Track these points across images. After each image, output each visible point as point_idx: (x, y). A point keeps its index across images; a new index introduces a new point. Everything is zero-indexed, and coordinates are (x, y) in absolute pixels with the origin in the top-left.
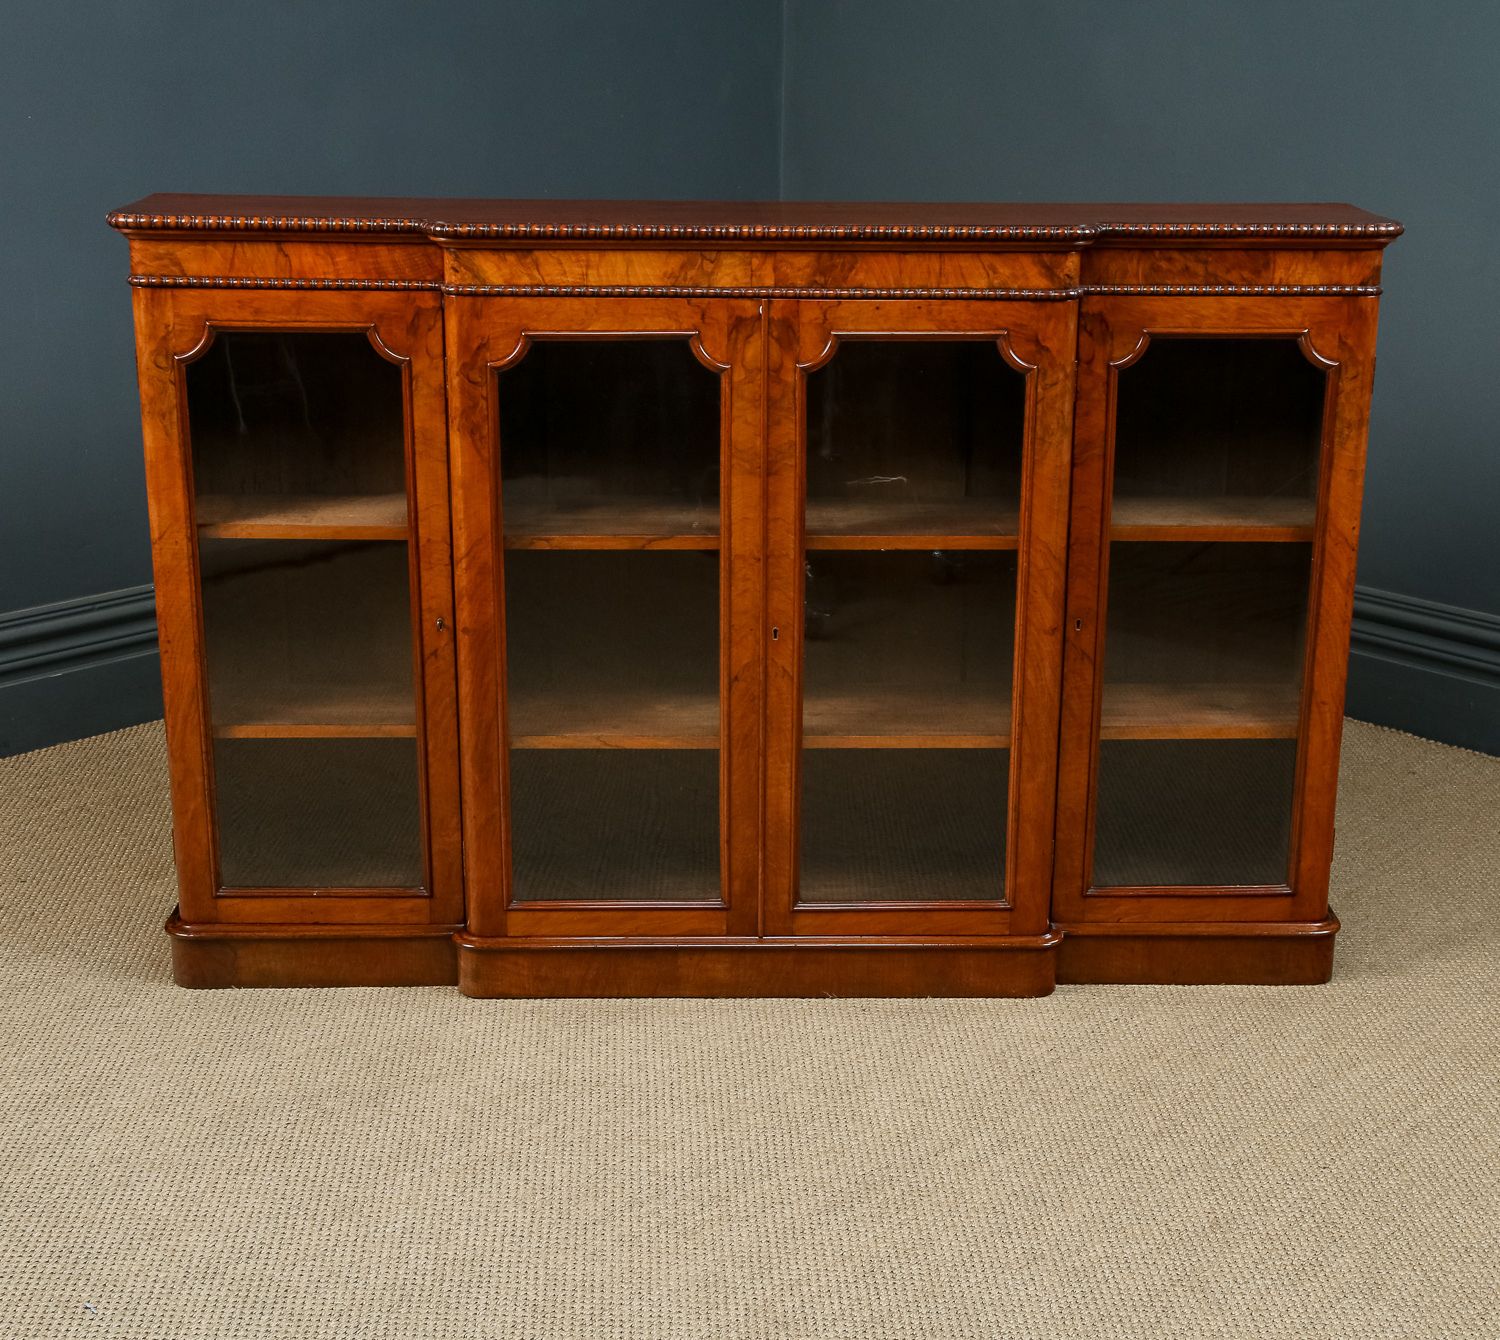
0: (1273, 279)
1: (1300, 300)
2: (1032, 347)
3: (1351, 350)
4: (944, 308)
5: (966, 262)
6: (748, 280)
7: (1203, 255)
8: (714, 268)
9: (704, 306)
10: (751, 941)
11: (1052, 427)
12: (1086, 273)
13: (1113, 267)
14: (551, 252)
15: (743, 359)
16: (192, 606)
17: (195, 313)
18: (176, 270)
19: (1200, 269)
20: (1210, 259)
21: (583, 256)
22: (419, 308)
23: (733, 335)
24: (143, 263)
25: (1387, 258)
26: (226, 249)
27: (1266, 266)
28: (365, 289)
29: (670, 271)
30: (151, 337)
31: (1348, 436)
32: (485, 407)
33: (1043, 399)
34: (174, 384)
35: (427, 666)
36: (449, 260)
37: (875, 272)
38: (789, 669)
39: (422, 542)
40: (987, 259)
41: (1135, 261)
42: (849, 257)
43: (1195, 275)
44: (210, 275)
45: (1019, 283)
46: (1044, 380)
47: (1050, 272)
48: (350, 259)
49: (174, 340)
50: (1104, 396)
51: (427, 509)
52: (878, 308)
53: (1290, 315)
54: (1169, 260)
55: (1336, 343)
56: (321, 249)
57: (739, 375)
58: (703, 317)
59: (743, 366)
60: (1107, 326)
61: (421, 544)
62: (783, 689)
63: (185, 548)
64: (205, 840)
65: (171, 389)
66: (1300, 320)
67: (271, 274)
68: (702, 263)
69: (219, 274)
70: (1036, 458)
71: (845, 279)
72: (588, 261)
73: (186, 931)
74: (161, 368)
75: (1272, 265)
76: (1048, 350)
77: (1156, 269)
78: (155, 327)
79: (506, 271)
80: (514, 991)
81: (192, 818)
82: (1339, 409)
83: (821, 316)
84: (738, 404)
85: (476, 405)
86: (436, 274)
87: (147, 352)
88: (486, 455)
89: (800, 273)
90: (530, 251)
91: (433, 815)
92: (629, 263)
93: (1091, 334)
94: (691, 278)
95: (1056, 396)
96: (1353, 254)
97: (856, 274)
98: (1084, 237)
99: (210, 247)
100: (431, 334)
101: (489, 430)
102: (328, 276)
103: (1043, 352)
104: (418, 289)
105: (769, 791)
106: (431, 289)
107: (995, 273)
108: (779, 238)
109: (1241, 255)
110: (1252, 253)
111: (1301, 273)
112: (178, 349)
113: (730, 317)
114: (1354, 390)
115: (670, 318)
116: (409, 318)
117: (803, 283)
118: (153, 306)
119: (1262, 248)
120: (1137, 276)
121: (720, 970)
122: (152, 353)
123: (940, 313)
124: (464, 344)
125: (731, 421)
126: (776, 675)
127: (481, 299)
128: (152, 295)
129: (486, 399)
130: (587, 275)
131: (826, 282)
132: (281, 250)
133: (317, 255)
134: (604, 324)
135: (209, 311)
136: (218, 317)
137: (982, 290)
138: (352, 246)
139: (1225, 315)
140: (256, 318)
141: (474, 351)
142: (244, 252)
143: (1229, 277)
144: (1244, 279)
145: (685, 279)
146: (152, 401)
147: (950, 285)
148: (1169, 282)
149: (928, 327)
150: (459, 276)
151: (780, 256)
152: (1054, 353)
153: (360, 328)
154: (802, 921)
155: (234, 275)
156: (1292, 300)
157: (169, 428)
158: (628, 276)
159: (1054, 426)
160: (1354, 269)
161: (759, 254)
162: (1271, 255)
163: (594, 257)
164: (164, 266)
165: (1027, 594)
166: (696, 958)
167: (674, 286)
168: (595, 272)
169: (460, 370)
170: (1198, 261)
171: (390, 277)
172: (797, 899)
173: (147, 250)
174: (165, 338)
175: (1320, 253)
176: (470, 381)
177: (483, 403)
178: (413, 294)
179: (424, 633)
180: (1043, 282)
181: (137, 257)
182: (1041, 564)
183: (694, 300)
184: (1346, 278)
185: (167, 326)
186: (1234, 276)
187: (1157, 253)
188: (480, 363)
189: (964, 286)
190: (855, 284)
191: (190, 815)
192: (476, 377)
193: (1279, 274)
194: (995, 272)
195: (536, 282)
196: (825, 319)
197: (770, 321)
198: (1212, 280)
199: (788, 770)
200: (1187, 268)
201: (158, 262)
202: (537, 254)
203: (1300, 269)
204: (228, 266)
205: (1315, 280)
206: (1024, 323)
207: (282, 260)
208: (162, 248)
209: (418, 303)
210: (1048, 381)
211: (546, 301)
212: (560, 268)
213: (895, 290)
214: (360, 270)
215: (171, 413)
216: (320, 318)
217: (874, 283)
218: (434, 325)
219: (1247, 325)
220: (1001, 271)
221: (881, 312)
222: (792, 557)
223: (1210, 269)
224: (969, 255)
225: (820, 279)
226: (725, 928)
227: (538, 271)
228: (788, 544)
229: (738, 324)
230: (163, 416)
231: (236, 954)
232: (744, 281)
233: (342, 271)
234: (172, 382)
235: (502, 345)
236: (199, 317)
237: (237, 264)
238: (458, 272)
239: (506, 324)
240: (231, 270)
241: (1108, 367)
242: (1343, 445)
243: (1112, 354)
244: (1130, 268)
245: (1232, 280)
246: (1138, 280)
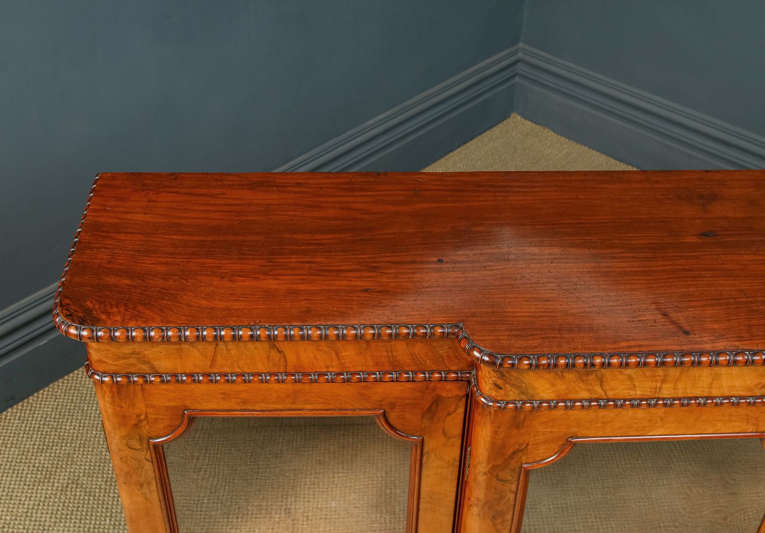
17: (172, 404)
18: (144, 368)
21: (660, 372)
22: (440, 395)
26: (206, 346)
28: (376, 381)
30: (121, 425)
34: (152, 462)
44: (188, 371)
49: (148, 427)
65: (149, 465)
67: (262, 368)
69: (198, 370)
74: (136, 450)
78: (124, 416)
79: (561, 387)
85: (502, 497)
87: (118, 436)
100: (449, 418)
102: (330, 369)
104: (440, 380)
112: (153, 434)
116: (426, 405)
118: (120, 399)
122: (123, 437)
124: (497, 450)
128: (118, 390)
129: (515, 493)
132: (273, 346)
133: (318, 350)
134: (667, 429)
135: (188, 403)
136: (199, 407)
140: (244, 407)
141: (507, 454)
142: (228, 350)
146: (127, 474)
150: (502, 392)
153: (368, 415)
155: (216, 371)
157: (148, 495)
158: (711, 388)
163: (674, 372)
164: (130, 366)
168: (672, 386)
169: (489, 470)
171: (406, 369)
173: (108, 350)
174: (137, 425)
176: (498, 479)
177: (511, 496)
178: (433, 384)
181: (96, 355)
185: (138, 415)
188: (513, 465)
192: (506, 476)
195: (596, 396)
201: (122, 361)
204: (209, 365)
207: (274, 353)
208: (127, 349)
209: (438, 392)
211: (603, 413)
212: (629, 382)
214: (371, 363)
216: (319, 406)
218: (455, 410)
227: (601, 385)
230: (141, 486)
233: (349, 365)
234: (147, 460)
235: (542, 450)
236: (176, 407)
237: (219, 359)
238: (501, 389)
239: (551, 432)
240: (212, 365)
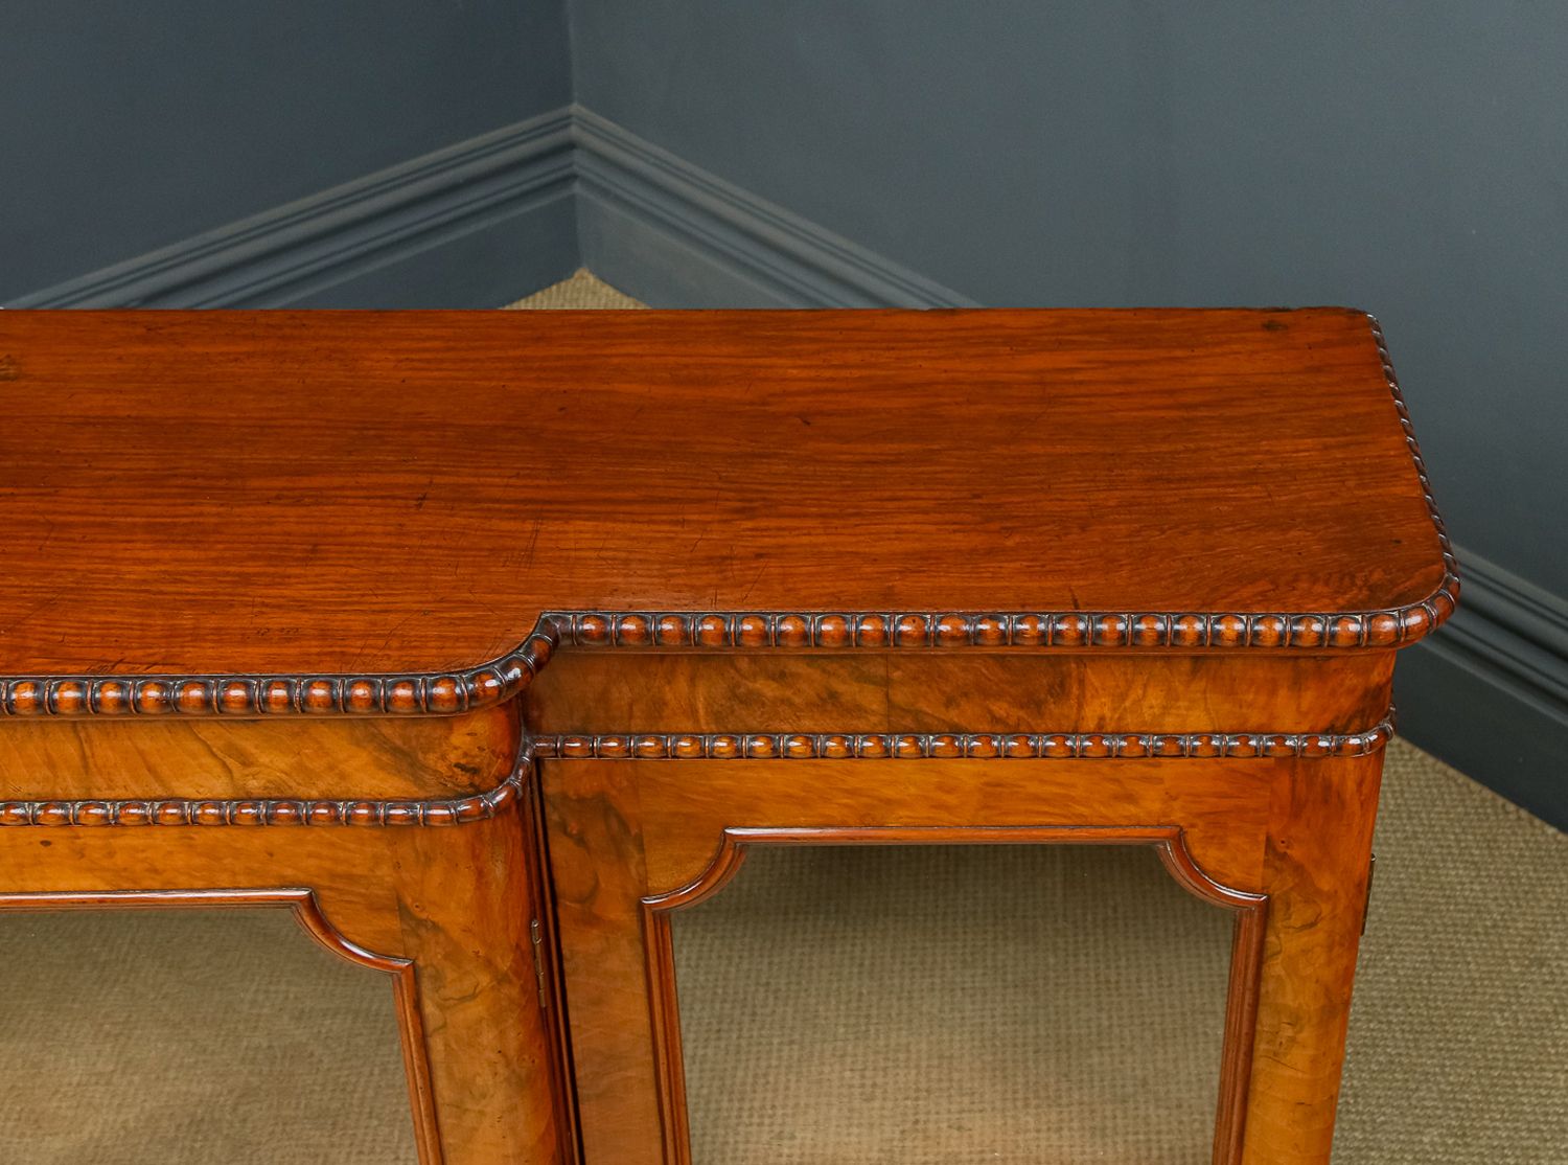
0: (1080, 718)
1: (1159, 765)
2: (393, 923)
3: (1298, 869)
4: (120, 844)
11: (479, 1082)
27: (1057, 689)
33: (445, 1025)
40: (215, 733)
41: (681, 684)
43: (858, 710)
45: (322, 785)
46: (438, 988)
47: (406, 761)
53: (1130, 798)
55: (1259, 855)
60: (624, 825)
75: (1075, 691)
76: (437, 928)
77: (740, 699)
93: (581, 841)
95: (478, 1021)
103: (422, 932)
107: (246, 764)
111: (1158, 706)
114: (1308, 951)
119: (1043, 655)
120: (692, 712)
123: (111, 854)
137: (218, 804)
139: (948, 799)
143: (954, 715)
144: (995, 720)
147: (123, 794)
148: (786, 727)
149: (85, 884)
156: (1136, 768)
159: (484, 1080)
160: (1309, 697)
162: (1071, 669)
180: (391, 783)
184: (1286, 721)
186: (968, 713)
189: (160, 792)
193: (1096, 711)
194: (246, 762)
200: (833, 696)
203: (1155, 697)
205: (1198, 720)
206: (358, 871)
210: (450, 991)
219: (1011, 820)
220: (264, 759)
241: (641, 908)
242: (1275, 1057)
243: (643, 881)
244: (669, 696)
245: (964, 723)
246: (697, 721)
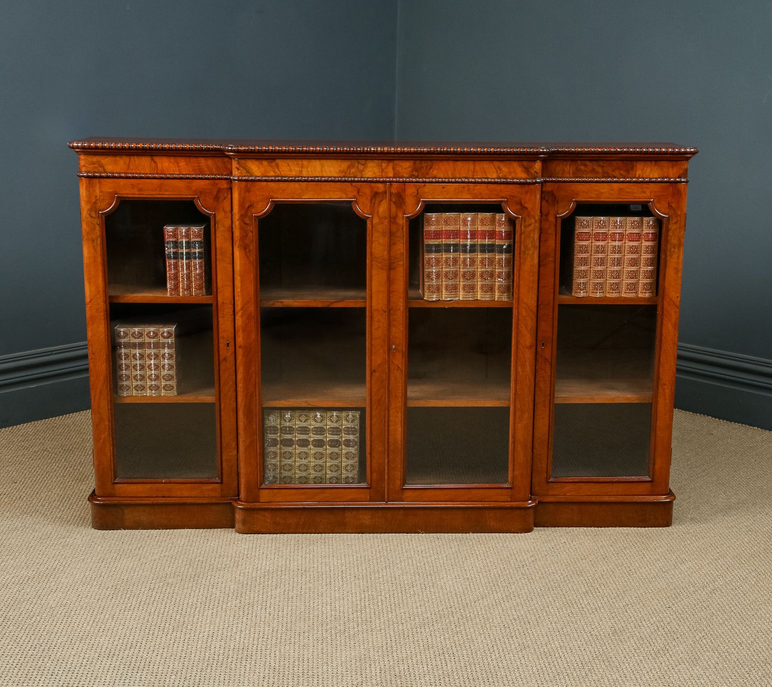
0: (635, 174)
1: (649, 185)
2: (519, 207)
3: (674, 209)
4: (476, 187)
5: (486, 165)
6: (380, 174)
7: (601, 163)
8: (364, 168)
9: (359, 187)
10: (382, 505)
11: (529, 246)
12: (545, 171)
13: (558, 169)
14: (285, 160)
15: (378, 212)
16: (105, 335)
17: (111, 190)
18: (101, 169)
19: (600, 170)
20: (605, 165)
21: (300, 162)
22: (220, 188)
23: (373, 201)
24: (85, 166)
25: (691, 165)
26: (126, 159)
27: (632, 168)
28: (193, 178)
29: (342, 169)
30: (88, 202)
31: (674, 251)
32: (251, 235)
33: (525, 232)
34: (99, 226)
35: (221, 365)
36: (235, 164)
37: (442, 170)
38: (400, 366)
39: (220, 303)
40: (496, 164)
41: (568, 166)
42: (429, 163)
43: (598, 173)
44: (118, 172)
45: (512, 175)
46: (525, 223)
47: (527, 170)
48: (186, 164)
49: (99, 204)
50: (554, 232)
51: (222, 287)
52: (443, 188)
53: (644, 192)
54: (585, 165)
55: (667, 206)
56: (172, 159)
57: (376, 220)
58: (358, 192)
59: (378, 216)
60: (555, 198)
61: (219, 305)
62: (398, 377)
63: (102, 306)
64: (109, 454)
65: (98, 228)
66: (649, 194)
67: (148, 172)
68: (358, 166)
69: (122, 171)
70: (521, 261)
71: (427, 173)
72: (303, 164)
73: (98, 500)
74: (93, 217)
75: (635, 168)
76: (526, 208)
77: (578, 170)
78: (90, 197)
79: (263, 169)
80: (263, 530)
81: (103, 442)
82: (669, 238)
83: (416, 192)
84: (375, 235)
85: (247, 235)
86: (228, 172)
87: (87, 209)
88: (252, 259)
89: (406, 171)
90: (274, 159)
91: (223, 441)
92: (322, 166)
93: (547, 201)
94: (353, 173)
95: (531, 231)
96: (674, 163)
97: (433, 171)
98: (543, 153)
99: (118, 158)
100: (225, 201)
101: (253, 247)
102: (175, 173)
103: (524, 209)
104: (219, 179)
105: (390, 428)
106: (226, 179)
107: (500, 171)
108: (396, 153)
109: (620, 163)
110: (625, 162)
111: (650, 172)
112: (101, 208)
113: (371, 192)
114: (676, 229)
115: (342, 192)
116: (215, 192)
117: (407, 176)
118: (89, 187)
119: (630, 159)
120: (569, 173)
121: (366, 519)
122: (88, 210)
123: (474, 190)
124: (241, 205)
125: (372, 243)
126: (394, 370)
127: (251, 183)
128: (89, 181)
129: (252, 232)
130: (302, 171)
131: (418, 175)
132: (153, 160)
133: (170, 162)
134: (310, 195)
135: (117, 189)
136: (121, 192)
137: (494, 179)
138: (187, 158)
139: (613, 192)
140: (140, 193)
141: (246, 208)
142: (134, 161)
143: (614, 174)
144: (621, 175)
145: (350, 174)
146: (88, 233)
147: (479, 177)
148: (585, 176)
149: (468, 197)
150: (239, 171)
151: (396, 162)
152: (529, 210)
153: (191, 198)
154: (407, 494)
155: (129, 172)
156: (645, 185)
157: (96, 247)
158: (322, 171)
159: (530, 246)
160: (675, 170)
161: (385, 161)
162: (634, 163)
163: (305, 162)
164: (95, 167)
165: (517, 328)
166: (354, 513)
167: (344, 177)
168: (306, 170)
169: (240, 218)
170: (599, 166)
171: (206, 173)
172: (404, 483)
173: (87, 159)
174: (95, 203)
175: (658, 162)
176: (244, 223)
177: (250, 234)
178: (217, 181)
179: (220, 349)
180: (524, 175)
181: (82, 163)
182: (524, 313)
183: (354, 184)
184: (671, 175)
185: (96, 197)
186: (617, 173)
187: (579, 162)
188: (249, 214)
189: (485, 177)
190: (432, 176)
191: (102, 441)
192: (247, 221)
193: (638, 173)
195: (277, 175)
196: (418, 193)
197: (391, 194)
198: (606, 175)
199: (400, 417)
200: (594, 169)
201: (92, 166)
202: (278, 161)
203: (649, 170)
204: (127, 167)
205: (656, 175)
206: (515, 195)
207: (153, 164)
208: (95, 159)
209: (219, 186)
210: (527, 224)
211: (281, 184)
212: (288, 168)
213: (452, 179)
214: (191, 170)
215: (97, 240)
216: (170, 193)
217: (442, 176)
218: (227, 197)
219: (623, 197)
220: (504, 169)
221: (445, 189)
222: (402, 310)
223: (605, 170)
224: (487, 162)
225: (416, 174)
226: (368, 497)
227: (278, 169)
228: (400, 305)
229: (375, 194)
230: (93, 241)
231: (123, 512)
232: (378, 174)
233: (182, 170)
234: (98, 224)
235: (260, 205)
236: (112, 192)
237: (131, 166)
238: (239, 169)
239: (262, 195)
240: (128, 169)
241: (556, 217)
242: (671, 256)
243: (557, 211)
244: (566, 169)
245: (615, 175)
246: (570, 175)
